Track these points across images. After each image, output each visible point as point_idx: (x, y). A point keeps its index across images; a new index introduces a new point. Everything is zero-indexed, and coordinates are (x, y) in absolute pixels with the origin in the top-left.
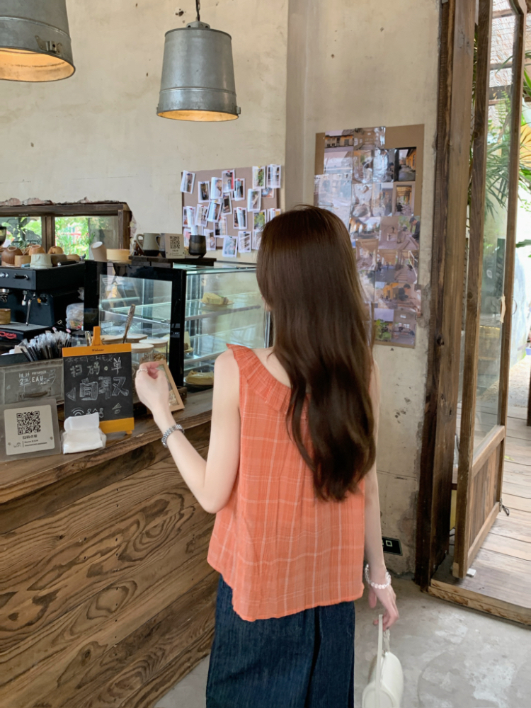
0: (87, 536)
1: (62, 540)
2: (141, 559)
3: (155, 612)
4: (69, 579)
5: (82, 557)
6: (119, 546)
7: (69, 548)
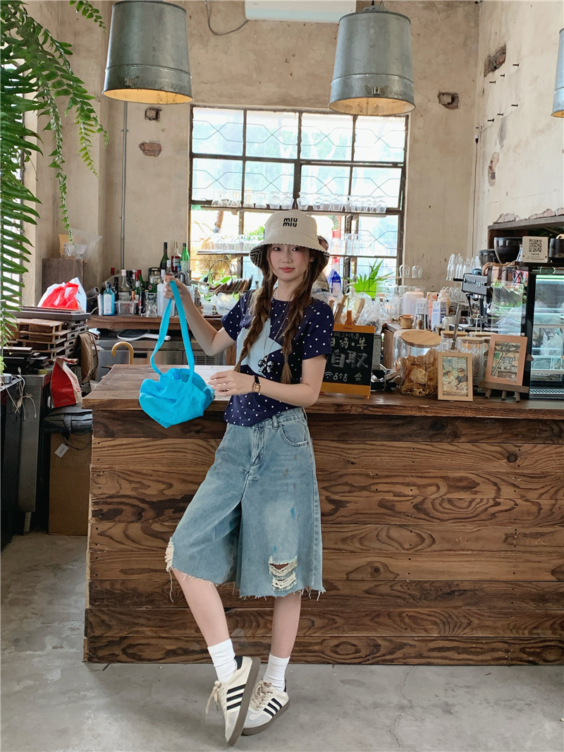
0: (379, 474)
1: (354, 466)
2: (442, 520)
3: (459, 578)
4: (360, 498)
5: (374, 488)
6: (415, 497)
7: (360, 474)
